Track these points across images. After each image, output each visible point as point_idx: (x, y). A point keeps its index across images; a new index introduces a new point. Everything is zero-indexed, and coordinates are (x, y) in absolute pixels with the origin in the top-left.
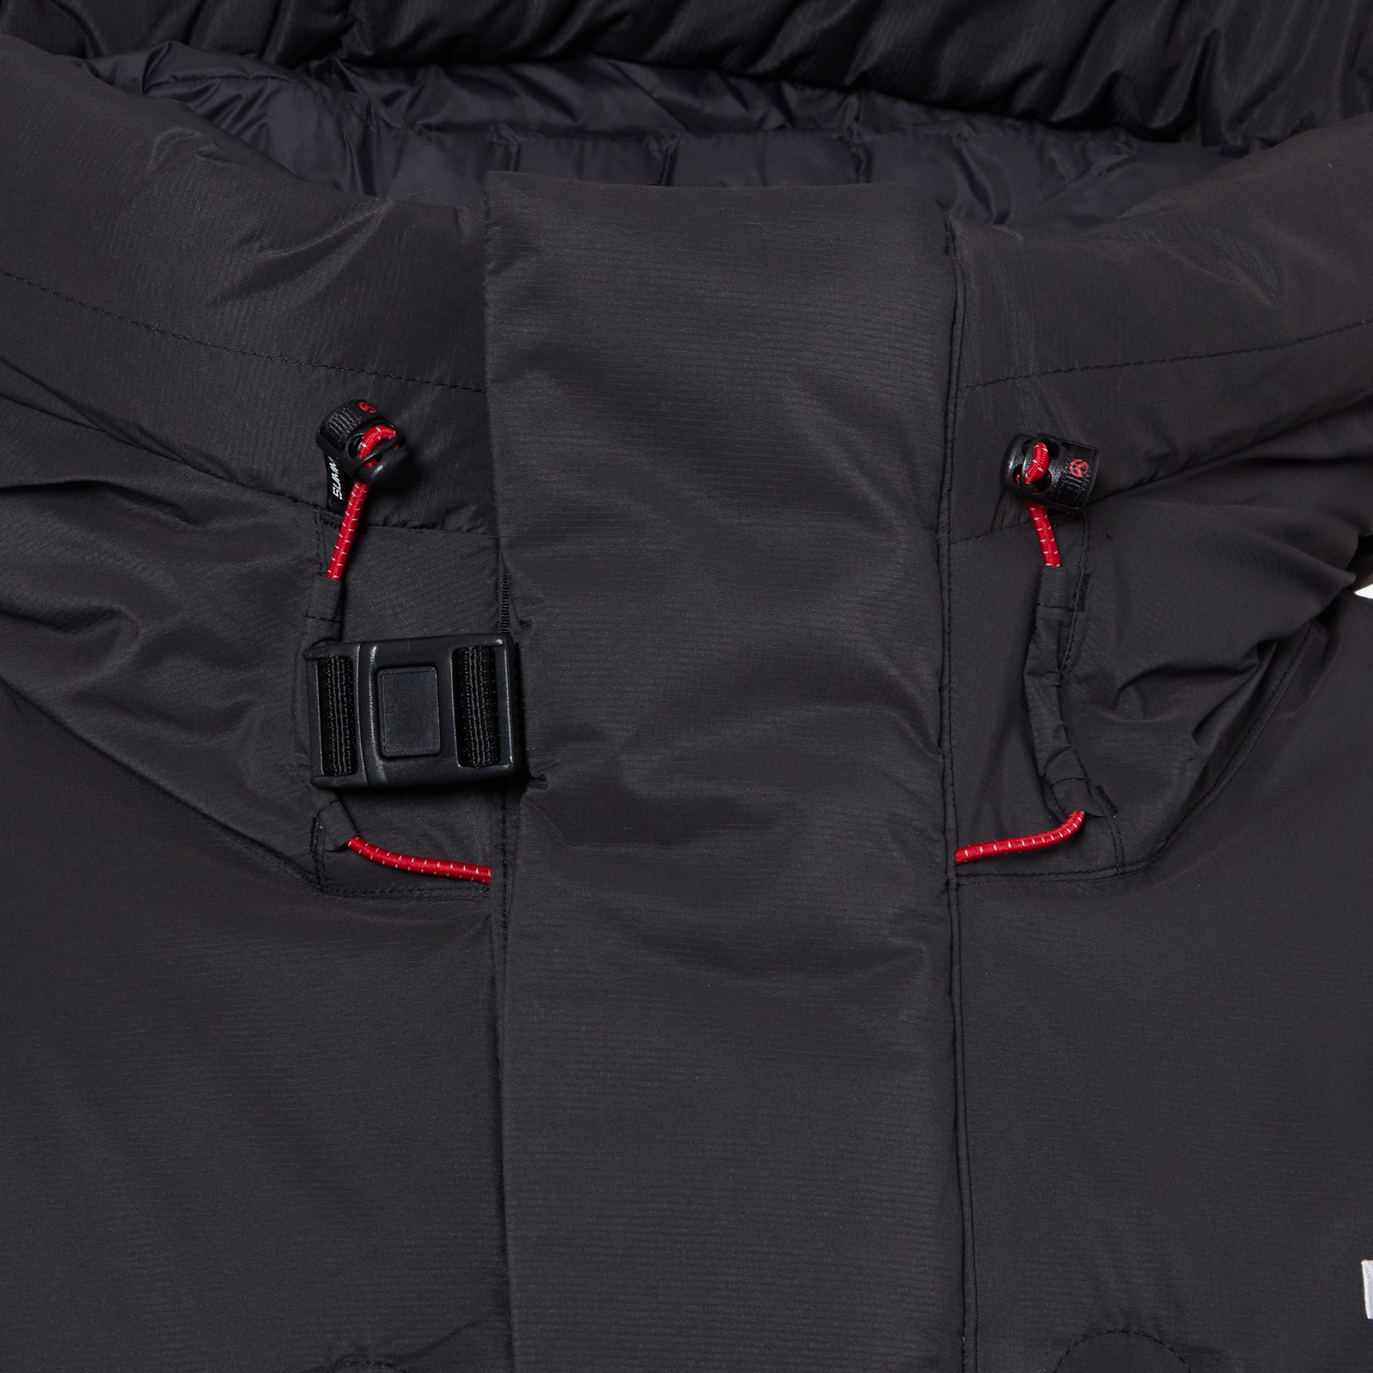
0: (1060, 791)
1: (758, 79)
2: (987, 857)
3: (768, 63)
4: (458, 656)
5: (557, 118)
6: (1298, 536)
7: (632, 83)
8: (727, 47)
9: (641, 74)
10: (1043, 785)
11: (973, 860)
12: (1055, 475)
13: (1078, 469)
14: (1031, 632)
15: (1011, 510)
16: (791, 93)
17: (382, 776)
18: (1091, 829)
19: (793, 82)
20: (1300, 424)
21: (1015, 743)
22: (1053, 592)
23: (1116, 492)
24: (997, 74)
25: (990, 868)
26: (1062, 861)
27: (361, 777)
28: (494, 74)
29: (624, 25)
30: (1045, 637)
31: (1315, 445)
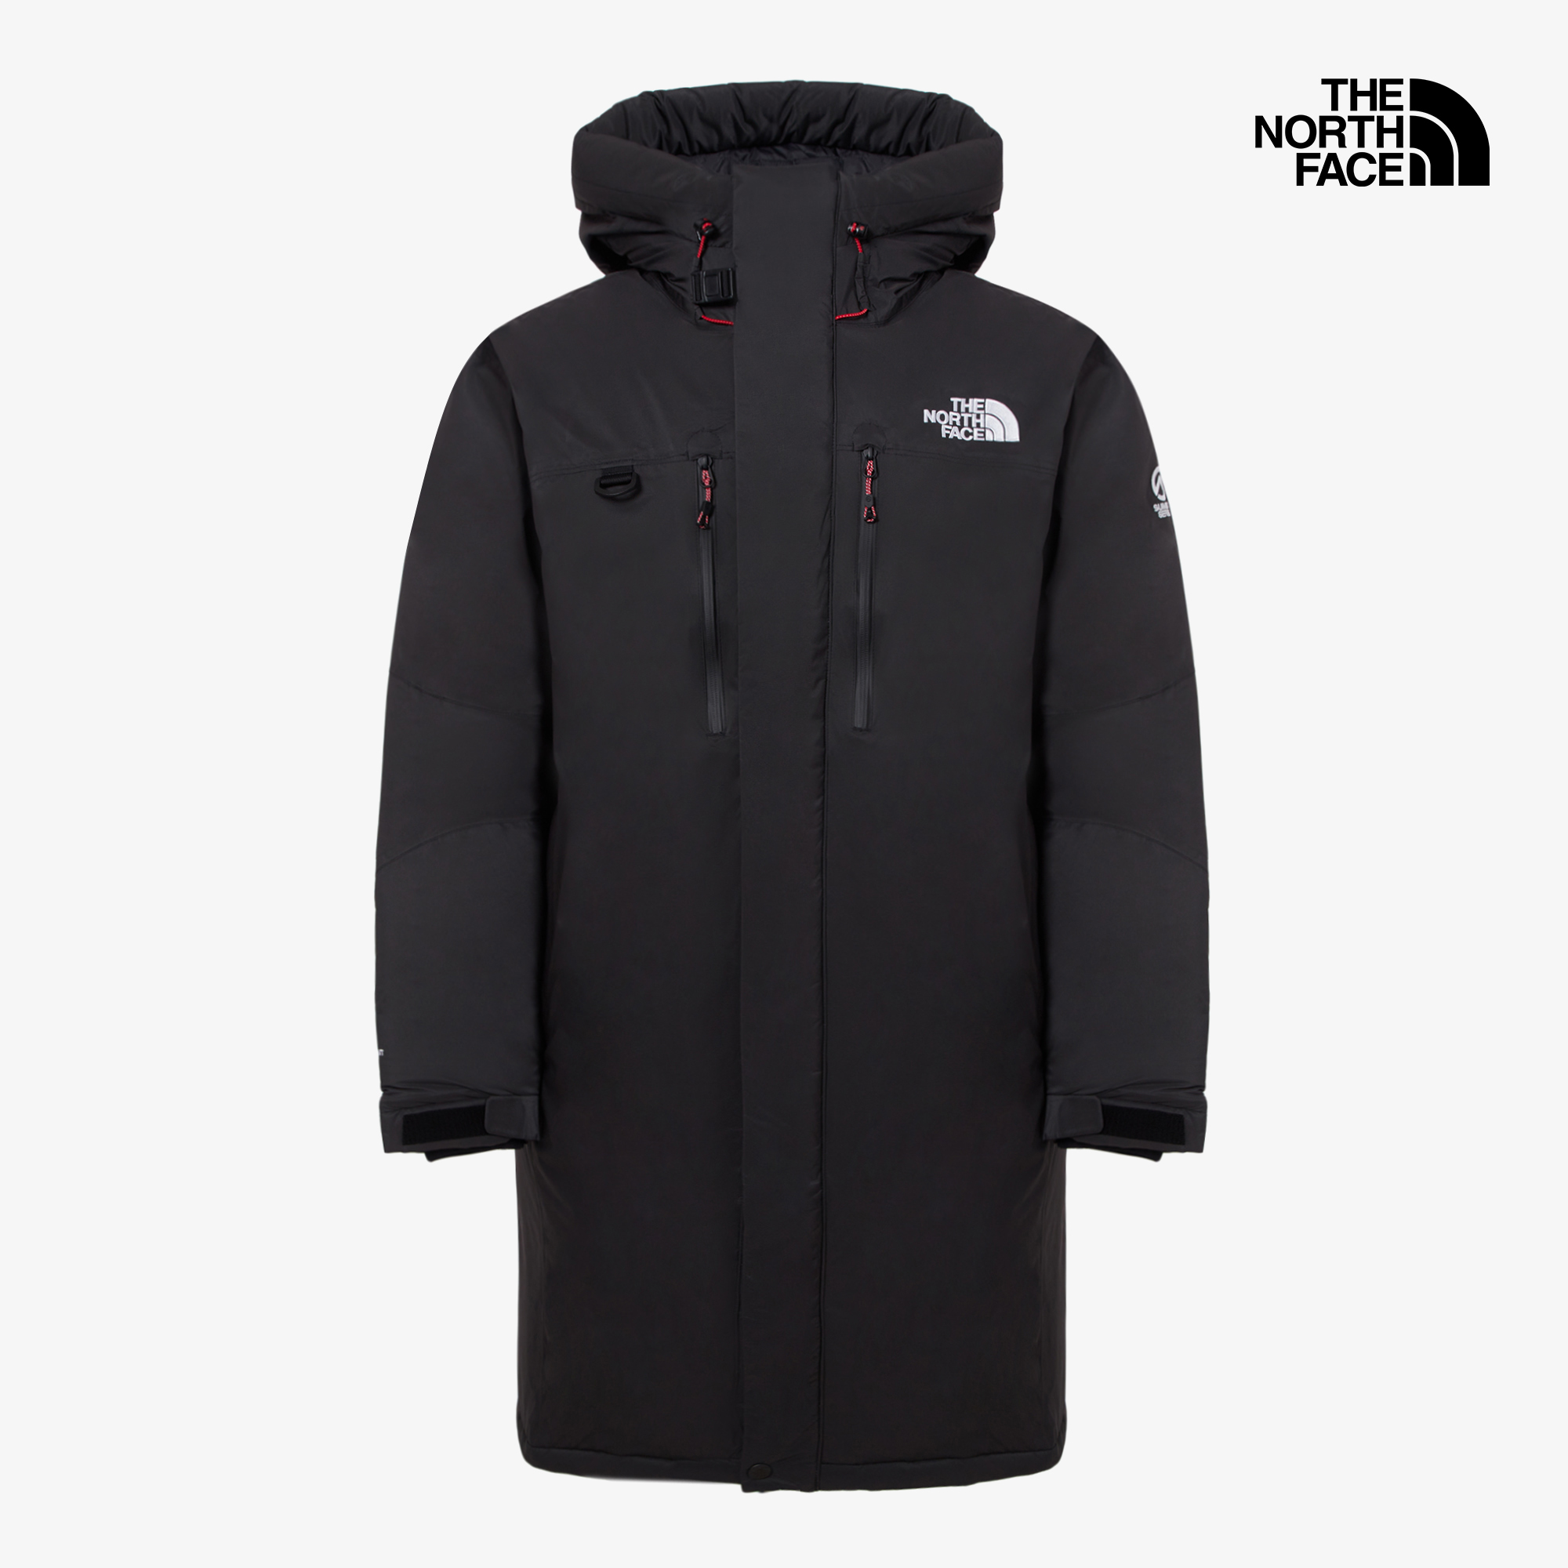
0: (862, 305)
1: (830, 147)
2: (843, 318)
3: (830, 143)
4: (722, 273)
5: (782, 159)
6: (927, 250)
7: (800, 149)
8: (819, 139)
9: (802, 147)
10: (859, 304)
11: (840, 319)
12: (857, 230)
13: (862, 229)
14: (856, 269)
15: (851, 239)
16: (838, 150)
17: (707, 300)
18: (870, 314)
19: (839, 148)
20: (926, 222)
21: (852, 293)
22: (861, 259)
23: (878, 236)
24: (883, 144)
25: (845, 321)
26: (862, 320)
27: (703, 301)
28: (769, 149)
29: (796, 134)
30: (859, 270)
31: (931, 228)
